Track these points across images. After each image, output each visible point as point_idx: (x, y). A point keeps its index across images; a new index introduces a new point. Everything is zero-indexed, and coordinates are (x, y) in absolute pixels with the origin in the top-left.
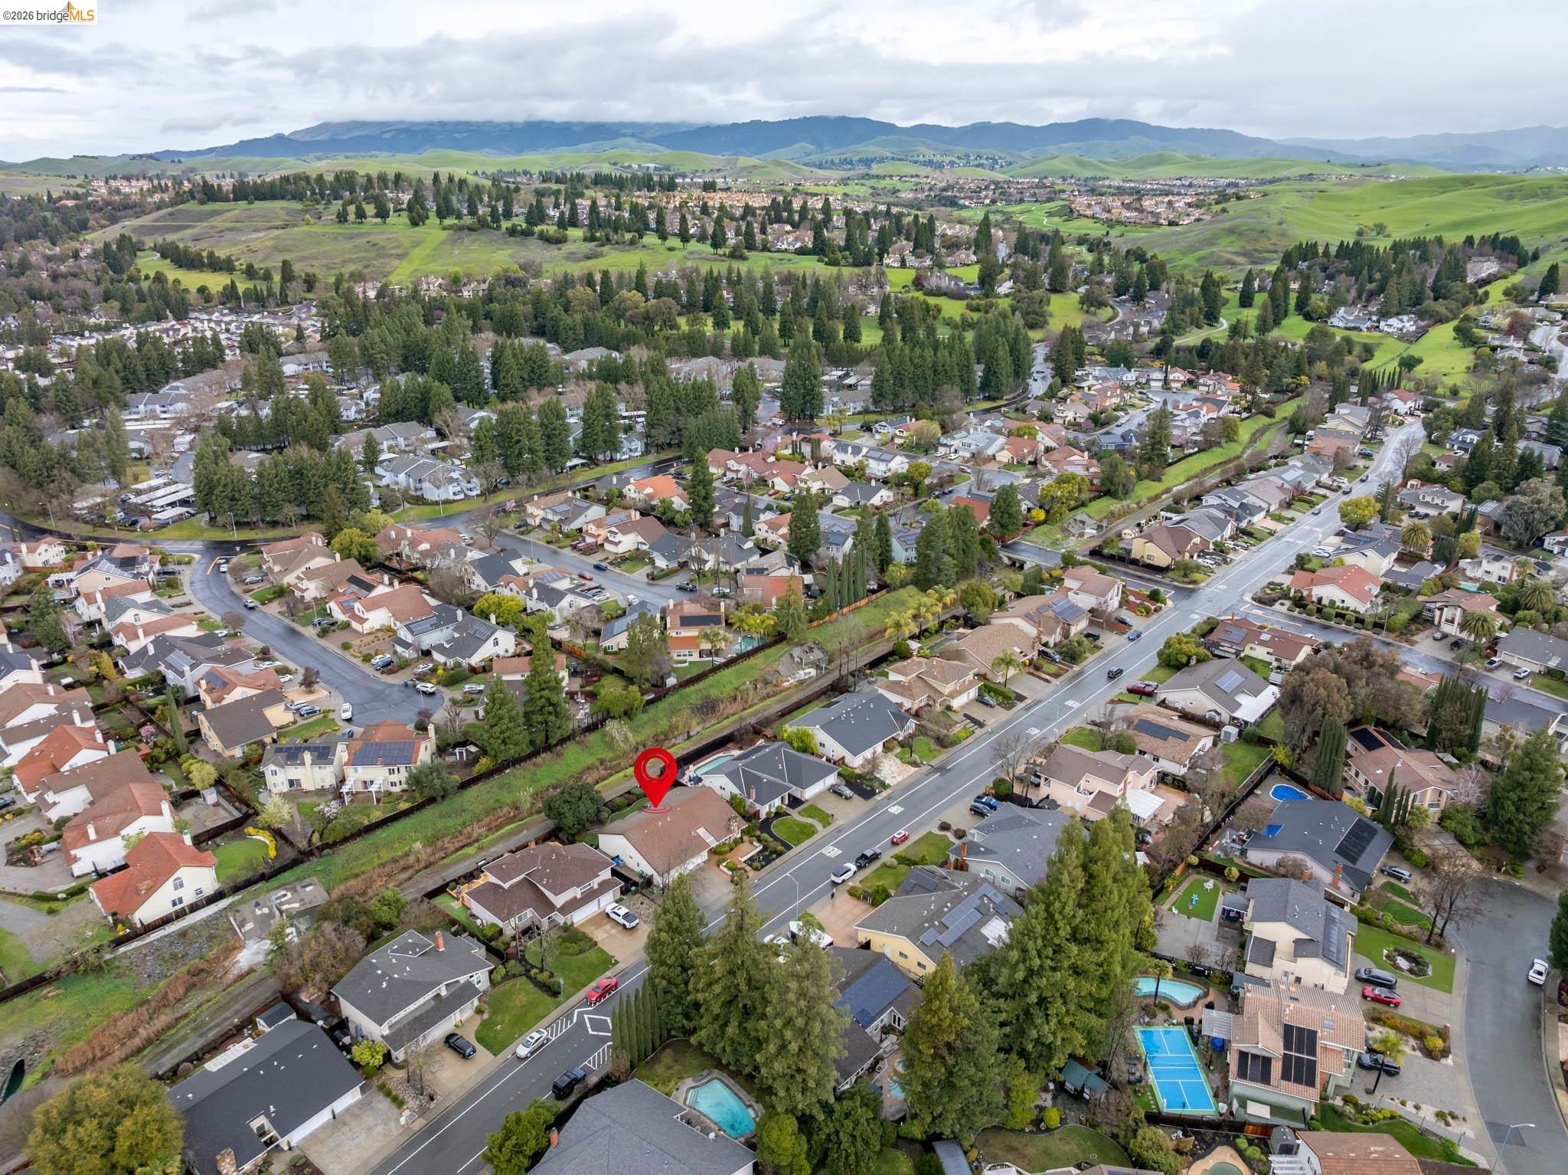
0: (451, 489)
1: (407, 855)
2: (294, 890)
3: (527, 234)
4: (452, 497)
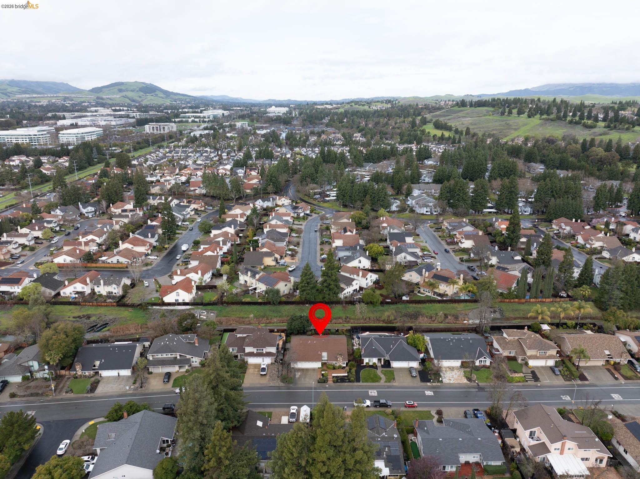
0: (425, 209)
1: (247, 318)
2: (208, 313)
3: (577, 123)
4: (425, 213)
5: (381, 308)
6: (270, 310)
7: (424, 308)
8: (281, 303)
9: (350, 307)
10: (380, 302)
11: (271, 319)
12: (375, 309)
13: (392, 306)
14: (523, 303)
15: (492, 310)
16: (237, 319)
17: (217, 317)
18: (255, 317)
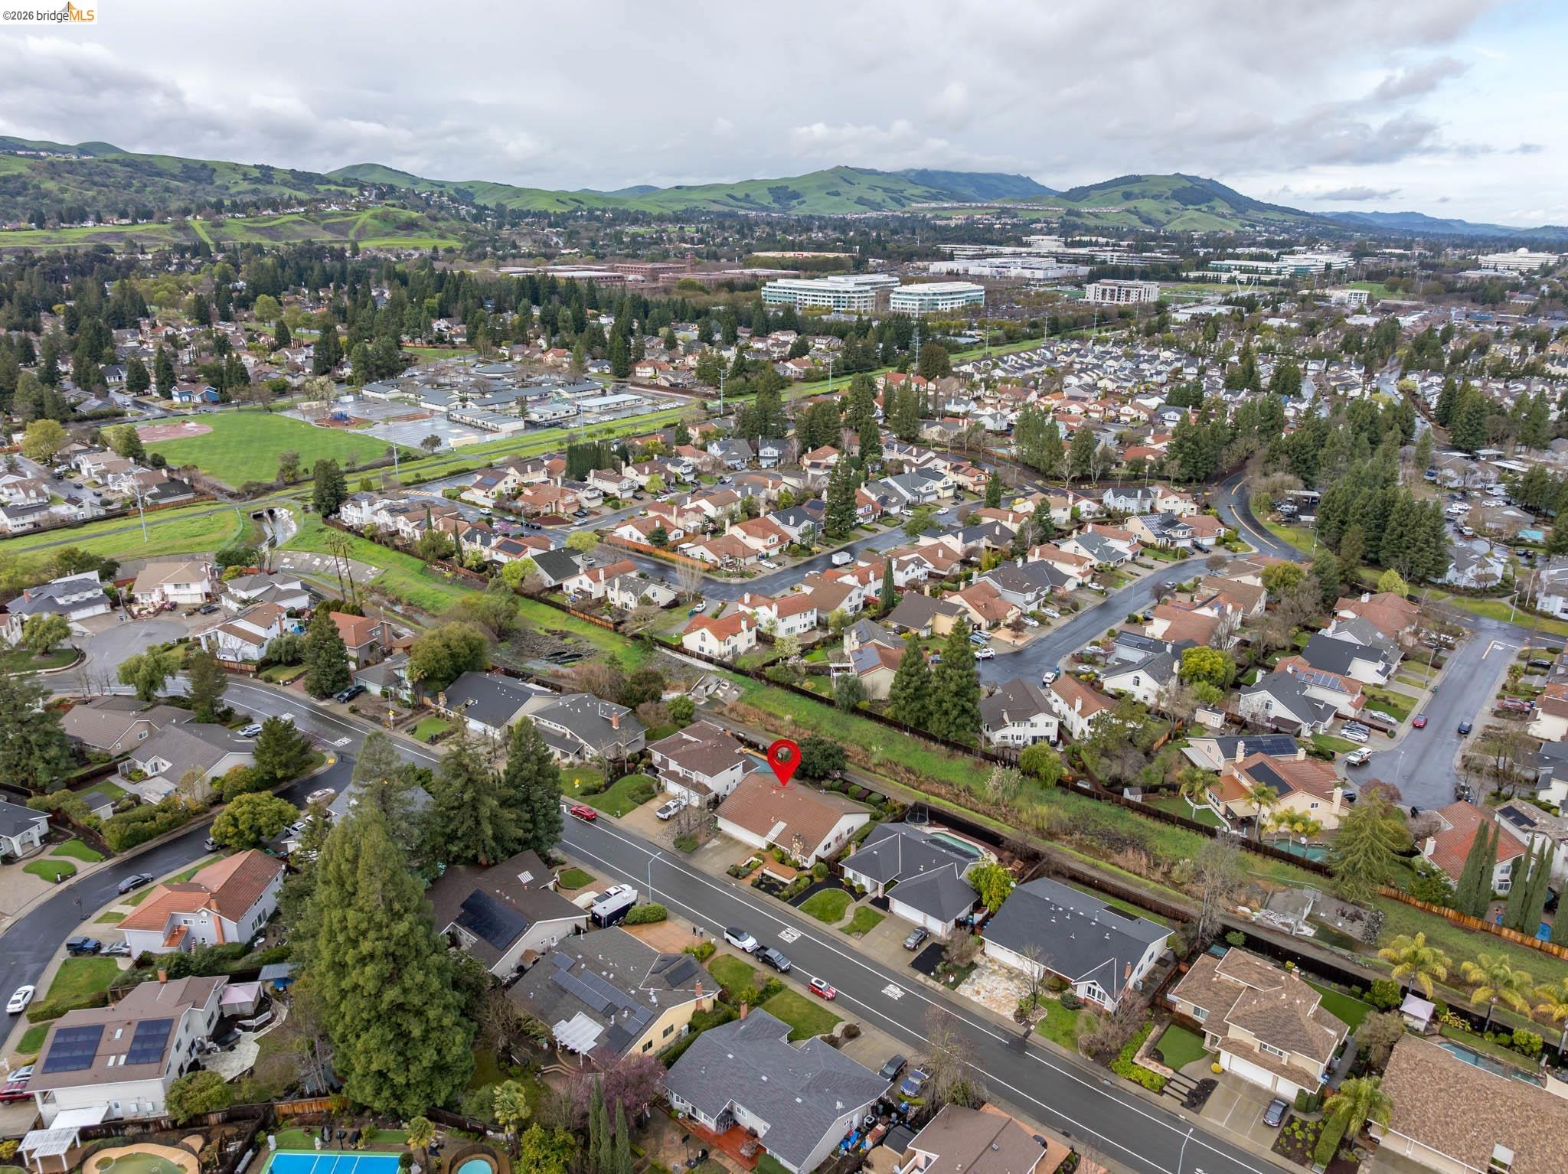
2: (731, 688)
6: (832, 720)
7: (1161, 834)
8: (855, 711)
10: (1052, 780)
12: (1041, 794)
13: (1074, 800)
14: (1470, 931)
15: (1350, 910)
16: (763, 716)
17: (738, 699)
18: (794, 722)
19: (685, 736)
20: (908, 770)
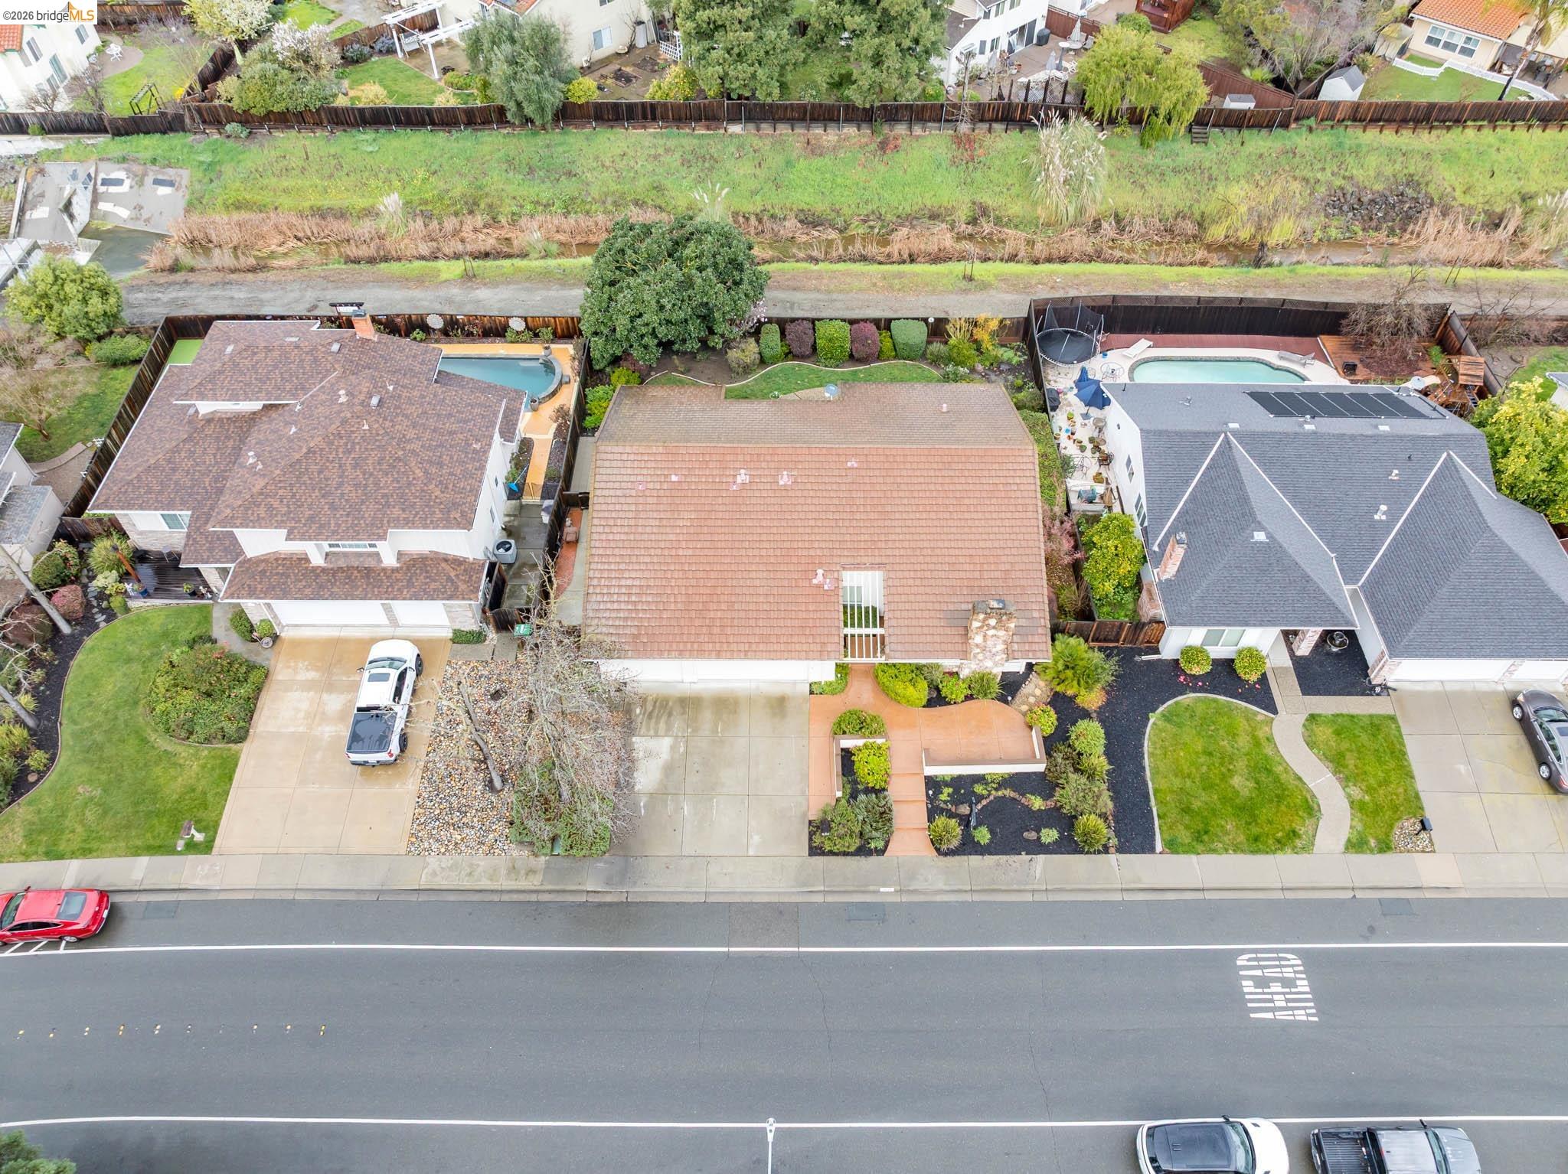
1: (363, 215)
2: (139, 181)
5: (1188, 152)
6: (510, 163)
7: (1449, 156)
8: (568, 114)
9: (1004, 141)
10: (1189, 117)
11: (513, 223)
12: (1150, 158)
13: (1259, 142)
16: (308, 226)
17: (189, 208)
18: (411, 210)
19: (205, 407)
20: (811, 221)
